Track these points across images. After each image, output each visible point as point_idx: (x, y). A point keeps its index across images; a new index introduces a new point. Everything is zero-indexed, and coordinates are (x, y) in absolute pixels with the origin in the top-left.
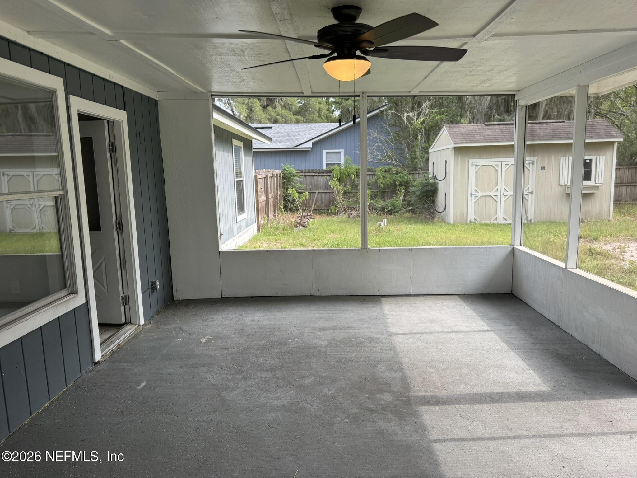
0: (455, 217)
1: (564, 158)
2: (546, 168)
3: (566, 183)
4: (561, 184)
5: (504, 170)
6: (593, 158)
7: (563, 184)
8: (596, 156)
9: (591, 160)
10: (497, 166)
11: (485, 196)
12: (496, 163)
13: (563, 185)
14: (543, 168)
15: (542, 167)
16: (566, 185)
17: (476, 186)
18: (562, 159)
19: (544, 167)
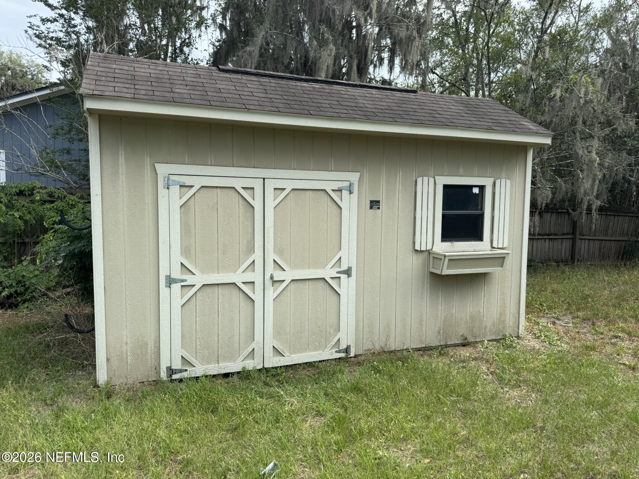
1: (426, 179)
2: (383, 205)
3: (429, 248)
4: (417, 248)
5: (271, 203)
6: (487, 182)
7: (423, 248)
8: (492, 180)
9: (482, 188)
10: (250, 191)
11: (218, 284)
12: (248, 183)
13: (423, 251)
14: (374, 204)
15: (372, 202)
16: (429, 252)
17: (186, 251)
18: (419, 180)
19: (378, 202)
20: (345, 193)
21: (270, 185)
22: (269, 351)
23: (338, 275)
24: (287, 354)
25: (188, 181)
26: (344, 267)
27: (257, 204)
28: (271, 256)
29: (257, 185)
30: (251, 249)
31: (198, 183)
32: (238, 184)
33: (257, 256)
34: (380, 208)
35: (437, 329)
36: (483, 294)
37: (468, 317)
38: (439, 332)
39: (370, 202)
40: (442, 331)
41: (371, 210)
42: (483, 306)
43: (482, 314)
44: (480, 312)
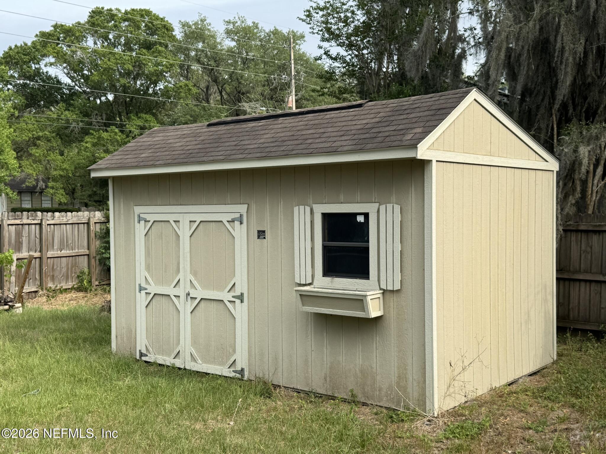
0: (119, 337)
1: (302, 208)
2: (268, 234)
3: (308, 281)
5: (188, 234)
6: (370, 208)
7: (303, 282)
8: (375, 206)
9: (366, 216)
10: (178, 224)
11: (162, 295)
12: (176, 218)
13: (304, 285)
14: (261, 234)
17: (147, 268)
20: (237, 223)
21: (187, 219)
25: (148, 217)
26: (238, 293)
27: (181, 234)
28: (188, 276)
29: (181, 219)
30: (178, 270)
31: (152, 218)
32: (172, 219)
33: (181, 275)
34: (266, 238)
35: (323, 375)
36: (375, 345)
37: (358, 370)
38: (325, 379)
39: (258, 232)
40: (328, 379)
41: (258, 240)
42: (375, 360)
43: (374, 370)
44: (372, 368)
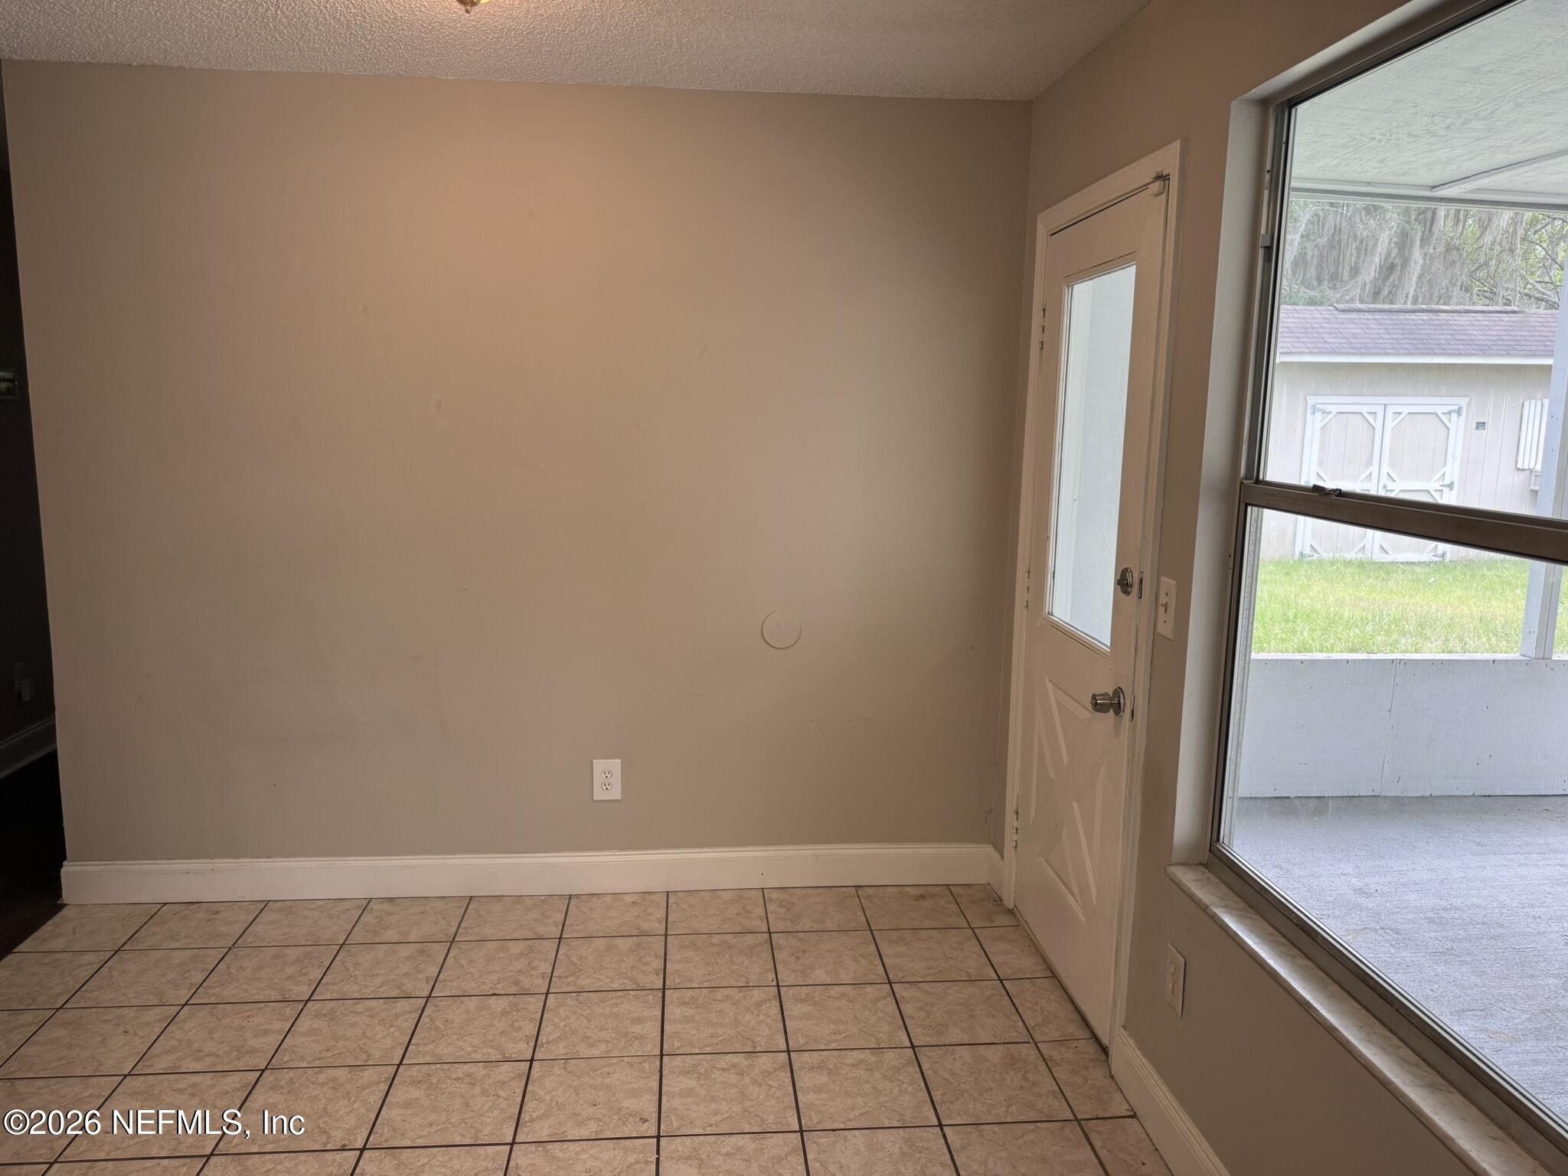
1: (1533, 401)
2: (1489, 426)
3: (1532, 466)
4: (1520, 466)
5: (1389, 426)
7: (1525, 467)
10: (1373, 416)
12: (1372, 409)
13: (1525, 470)
14: (1481, 425)
15: (1478, 423)
16: (1531, 471)
18: (1527, 402)
19: (1484, 423)
20: (1454, 416)
21: (1390, 410)
22: (1377, 549)
23: (1441, 488)
24: (1390, 552)
25: (1329, 408)
26: (1447, 481)
27: (1378, 426)
28: (1385, 469)
29: (1380, 410)
30: (1370, 463)
31: (1334, 409)
32: (1364, 409)
33: (1374, 469)
34: (1486, 429)
41: (1477, 430)
